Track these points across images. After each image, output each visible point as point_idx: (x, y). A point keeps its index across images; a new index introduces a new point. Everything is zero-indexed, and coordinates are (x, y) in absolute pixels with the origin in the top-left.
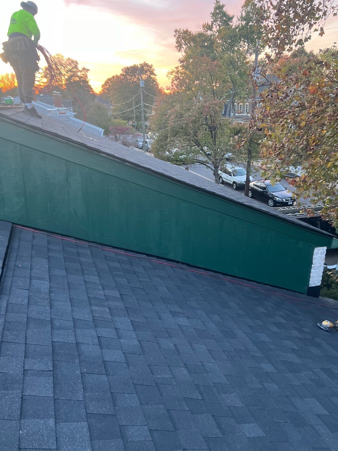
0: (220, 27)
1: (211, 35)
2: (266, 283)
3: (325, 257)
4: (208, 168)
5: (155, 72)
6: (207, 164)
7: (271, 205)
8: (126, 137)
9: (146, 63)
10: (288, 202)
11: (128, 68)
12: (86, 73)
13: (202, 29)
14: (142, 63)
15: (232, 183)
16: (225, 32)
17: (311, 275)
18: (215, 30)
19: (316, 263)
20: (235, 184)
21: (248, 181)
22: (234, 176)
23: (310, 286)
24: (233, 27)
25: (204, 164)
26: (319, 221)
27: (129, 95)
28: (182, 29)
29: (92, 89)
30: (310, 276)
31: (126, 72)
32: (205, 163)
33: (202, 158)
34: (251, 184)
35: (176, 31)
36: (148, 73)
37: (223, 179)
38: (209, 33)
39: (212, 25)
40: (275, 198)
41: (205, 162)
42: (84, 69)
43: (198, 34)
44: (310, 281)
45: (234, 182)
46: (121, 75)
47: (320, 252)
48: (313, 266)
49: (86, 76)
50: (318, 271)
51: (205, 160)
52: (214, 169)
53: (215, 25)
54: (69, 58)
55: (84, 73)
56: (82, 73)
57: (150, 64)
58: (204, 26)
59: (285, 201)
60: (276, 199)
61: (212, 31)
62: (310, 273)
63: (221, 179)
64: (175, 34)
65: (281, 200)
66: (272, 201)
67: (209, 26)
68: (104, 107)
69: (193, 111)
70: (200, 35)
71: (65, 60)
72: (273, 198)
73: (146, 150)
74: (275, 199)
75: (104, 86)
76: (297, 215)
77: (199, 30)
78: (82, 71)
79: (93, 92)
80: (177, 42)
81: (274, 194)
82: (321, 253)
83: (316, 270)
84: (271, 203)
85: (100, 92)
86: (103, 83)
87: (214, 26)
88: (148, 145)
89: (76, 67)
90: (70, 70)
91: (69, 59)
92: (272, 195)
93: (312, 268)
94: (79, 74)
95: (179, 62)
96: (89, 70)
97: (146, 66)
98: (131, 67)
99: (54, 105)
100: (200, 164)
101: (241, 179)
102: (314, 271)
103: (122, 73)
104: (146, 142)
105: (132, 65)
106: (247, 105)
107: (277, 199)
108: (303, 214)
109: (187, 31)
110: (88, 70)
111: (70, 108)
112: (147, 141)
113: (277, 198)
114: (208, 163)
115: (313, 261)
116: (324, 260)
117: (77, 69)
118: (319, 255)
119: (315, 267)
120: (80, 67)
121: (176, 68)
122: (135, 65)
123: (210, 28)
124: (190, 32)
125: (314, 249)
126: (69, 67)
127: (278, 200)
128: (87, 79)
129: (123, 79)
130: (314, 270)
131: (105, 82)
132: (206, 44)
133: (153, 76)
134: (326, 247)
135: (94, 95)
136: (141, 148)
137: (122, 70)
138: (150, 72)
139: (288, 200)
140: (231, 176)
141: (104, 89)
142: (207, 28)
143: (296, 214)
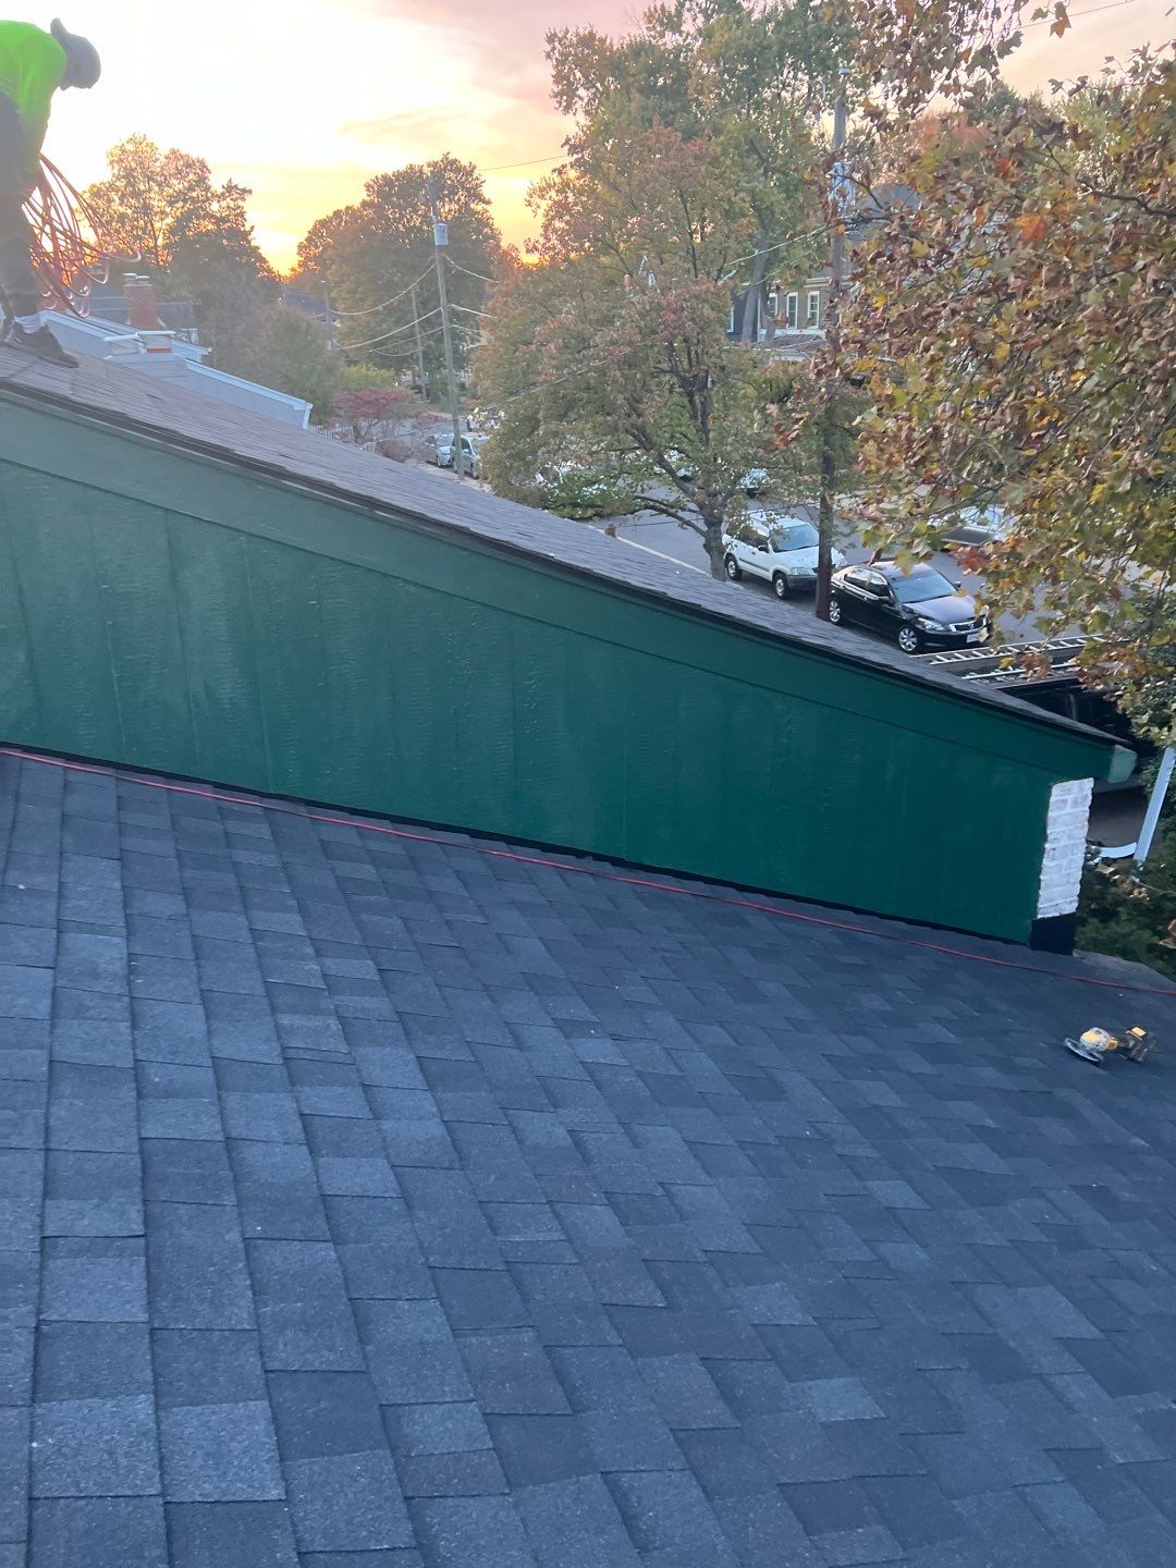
0: (708, 18)
1: (678, 50)
2: (889, 911)
3: (1088, 814)
4: (685, 526)
5: (486, 191)
6: (680, 514)
7: (909, 647)
8: (393, 429)
9: (451, 157)
10: (965, 636)
11: (385, 177)
12: (240, 203)
13: (644, 27)
14: (438, 157)
15: (769, 576)
16: (726, 36)
17: (1042, 877)
18: (692, 31)
19: (1059, 836)
20: (780, 581)
21: (826, 567)
22: (776, 550)
23: (1039, 916)
24: (756, 16)
25: (670, 514)
26: (1072, 696)
27: (396, 279)
28: (572, 30)
29: (264, 261)
30: (1039, 881)
31: (379, 194)
32: (673, 511)
33: (663, 492)
34: (837, 578)
35: (551, 39)
36: (461, 195)
37: (740, 563)
38: (671, 40)
39: (679, 14)
40: (919, 623)
41: (672, 507)
42: (230, 188)
43: (630, 46)
44: (1041, 899)
45: (777, 574)
46: (364, 204)
47: (1070, 798)
48: (1047, 846)
49: (242, 215)
50: (1065, 862)
51: (672, 499)
52: (705, 529)
53: (689, 10)
54: (174, 152)
55: (232, 204)
56: (224, 204)
57: (464, 162)
58: (650, 17)
59: (954, 630)
60: (924, 627)
61: (681, 33)
62: (1039, 872)
63: (732, 563)
64: (548, 48)
65: (942, 629)
66: (912, 634)
67: (670, 17)
68: (309, 326)
69: (623, 325)
70: (638, 49)
71: (162, 159)
72: (912, 623)
73: (466, 473)
74: (919, 627)
75: (305, 246)
76: (999, 679)
77: (635, 32)
78: (223, 194)
79: (269, 271)
80: (558, 78)
81: (916, 607)
82: (1075, 802)
83: (1059, 862)
84: (907, 639)
85: (293, 270)
86: (303, 236)
87: (687, 15)
88: (470, 453)
89: (202, 180)
90: (181, 196)
91: (175, 155)
92: (911, 611)
93: (1045, 856)
94: (215, 207)
95: (567, 147)
96: (250, 192)
97: (451, 170)
98: (398, 175)
99: (129, 323)
100: (654, 512)
101: (802, 562)
102: (1051, 864)
103: (368, 199)
104: (465, 445)
105: (402, 167)
106: (813, 298)
107: (929, 624)
108: (1018, 674)
109: (592, 35)
110: (245, 191)
111: (189, 333)
112: (469, 440)
113: (927, 622)
114: (683, 509)
115: (1049, 832)
116: (1086, 823)
117: (207, 189)
118: (1068, 809)
119: (1054, 849)
120: (216, 183)
121: (554, 171)
122: (411, 167)
123: (673, 23)
124: (603, 41)
125: (1050, 788)
126: (177, 185)
127: (931, 629)
128: (244, 226)
129: (372, 221)
130: (1053, 859)
131: (307, 235)
132: (661, 81)
133: (477, 207)
134: (1092, 779)
135: (272, 282)
136: (448, 467)
137: (368, 187)
138: (468, 190)
139: (967, 627)
140: (766, 550)
141: (308, 259)
142: (662, 24)
143: (993, 674)
